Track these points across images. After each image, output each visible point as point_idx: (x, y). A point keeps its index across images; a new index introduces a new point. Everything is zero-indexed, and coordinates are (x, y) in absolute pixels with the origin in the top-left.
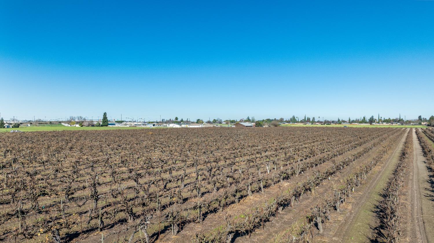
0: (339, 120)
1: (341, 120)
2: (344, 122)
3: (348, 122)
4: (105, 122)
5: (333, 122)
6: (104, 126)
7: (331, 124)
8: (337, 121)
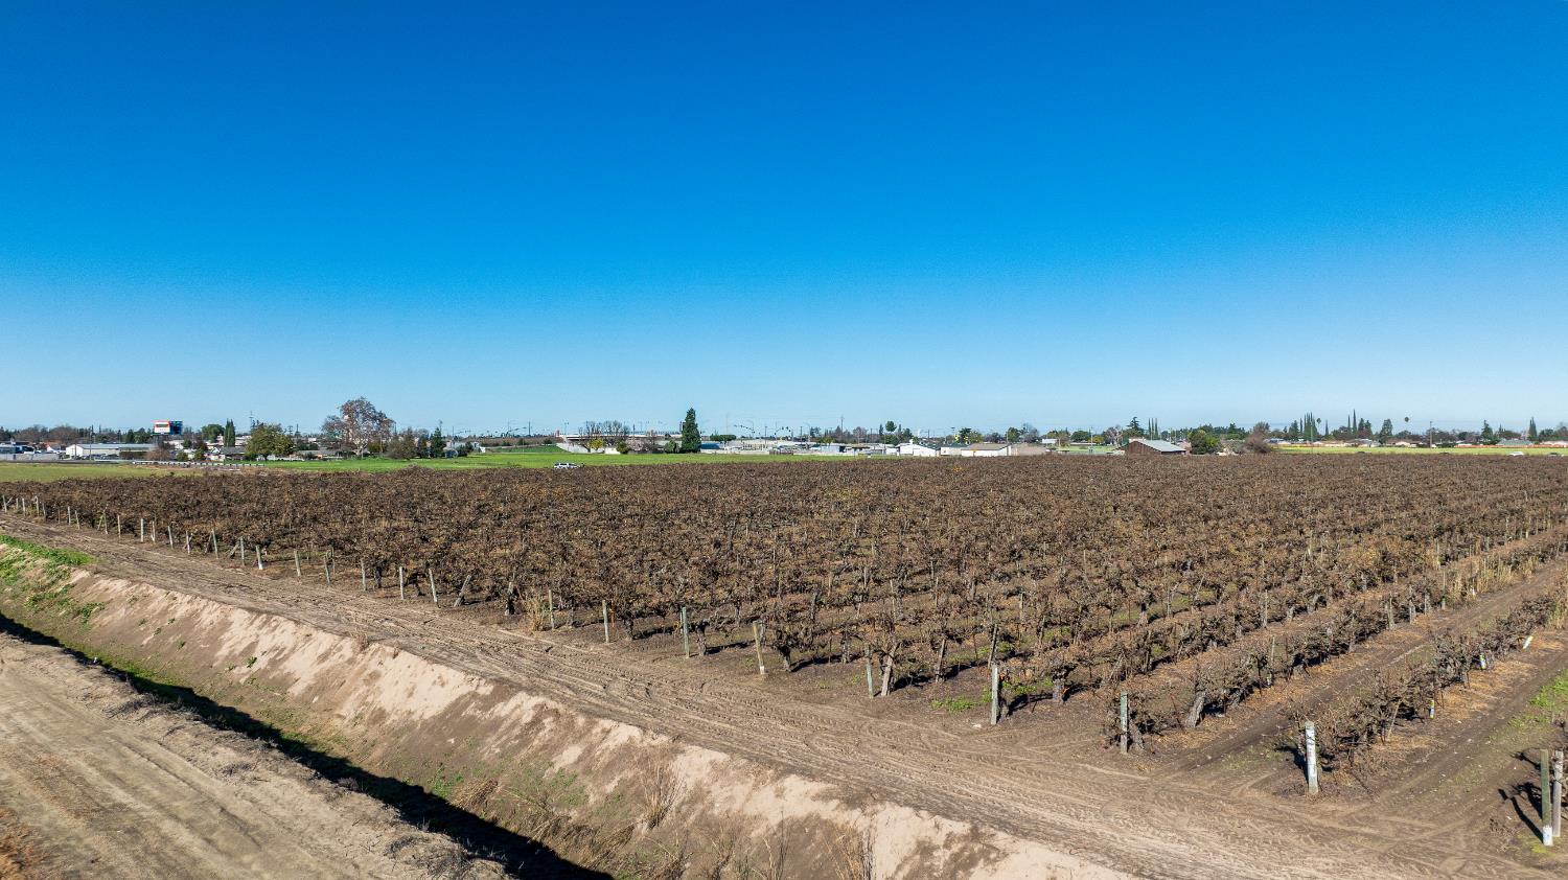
0: (1487, 430)
1: (1495, 430)
2: (1509, 435)
3: (1527, 435)
4: (691, 438)
5: (1463, 436)
6: (689, 451)
7: (1455, 444)
8: (1481, 432)
